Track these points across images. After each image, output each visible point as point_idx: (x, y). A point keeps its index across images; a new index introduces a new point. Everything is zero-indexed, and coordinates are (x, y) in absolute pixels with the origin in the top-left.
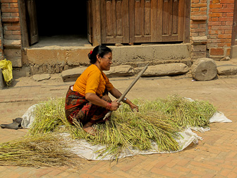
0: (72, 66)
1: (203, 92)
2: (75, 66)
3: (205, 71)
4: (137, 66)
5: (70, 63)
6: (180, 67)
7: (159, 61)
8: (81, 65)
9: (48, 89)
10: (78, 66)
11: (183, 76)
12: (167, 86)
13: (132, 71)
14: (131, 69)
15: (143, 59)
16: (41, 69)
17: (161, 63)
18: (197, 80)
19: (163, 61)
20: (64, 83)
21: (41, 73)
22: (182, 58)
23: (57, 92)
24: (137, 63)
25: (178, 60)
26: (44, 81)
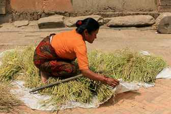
0: (48, 15)
1: (163, 44)
2: (51, 14)
3: (167, 25)
4: (108, 16)
5: (46, 12)
6: (147, 19)
7: (128, 12)
8: (57, 13)
9: (24, 35)
10: (53, 14)
11: (148, 28)
12: (131, 37)
13: (102, 21)
14: (100, 19)
15: (114, 9)
16: (21, 16)
17: (130, 15)
18: (160, 33)
19: (132, 13)
20: (39, 30)
21: (21, 20)
22: (150, 11)
23: (30, 38)
24: (108, 13)
25: (146, 13)
26: (22, 27)
